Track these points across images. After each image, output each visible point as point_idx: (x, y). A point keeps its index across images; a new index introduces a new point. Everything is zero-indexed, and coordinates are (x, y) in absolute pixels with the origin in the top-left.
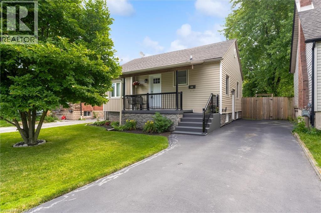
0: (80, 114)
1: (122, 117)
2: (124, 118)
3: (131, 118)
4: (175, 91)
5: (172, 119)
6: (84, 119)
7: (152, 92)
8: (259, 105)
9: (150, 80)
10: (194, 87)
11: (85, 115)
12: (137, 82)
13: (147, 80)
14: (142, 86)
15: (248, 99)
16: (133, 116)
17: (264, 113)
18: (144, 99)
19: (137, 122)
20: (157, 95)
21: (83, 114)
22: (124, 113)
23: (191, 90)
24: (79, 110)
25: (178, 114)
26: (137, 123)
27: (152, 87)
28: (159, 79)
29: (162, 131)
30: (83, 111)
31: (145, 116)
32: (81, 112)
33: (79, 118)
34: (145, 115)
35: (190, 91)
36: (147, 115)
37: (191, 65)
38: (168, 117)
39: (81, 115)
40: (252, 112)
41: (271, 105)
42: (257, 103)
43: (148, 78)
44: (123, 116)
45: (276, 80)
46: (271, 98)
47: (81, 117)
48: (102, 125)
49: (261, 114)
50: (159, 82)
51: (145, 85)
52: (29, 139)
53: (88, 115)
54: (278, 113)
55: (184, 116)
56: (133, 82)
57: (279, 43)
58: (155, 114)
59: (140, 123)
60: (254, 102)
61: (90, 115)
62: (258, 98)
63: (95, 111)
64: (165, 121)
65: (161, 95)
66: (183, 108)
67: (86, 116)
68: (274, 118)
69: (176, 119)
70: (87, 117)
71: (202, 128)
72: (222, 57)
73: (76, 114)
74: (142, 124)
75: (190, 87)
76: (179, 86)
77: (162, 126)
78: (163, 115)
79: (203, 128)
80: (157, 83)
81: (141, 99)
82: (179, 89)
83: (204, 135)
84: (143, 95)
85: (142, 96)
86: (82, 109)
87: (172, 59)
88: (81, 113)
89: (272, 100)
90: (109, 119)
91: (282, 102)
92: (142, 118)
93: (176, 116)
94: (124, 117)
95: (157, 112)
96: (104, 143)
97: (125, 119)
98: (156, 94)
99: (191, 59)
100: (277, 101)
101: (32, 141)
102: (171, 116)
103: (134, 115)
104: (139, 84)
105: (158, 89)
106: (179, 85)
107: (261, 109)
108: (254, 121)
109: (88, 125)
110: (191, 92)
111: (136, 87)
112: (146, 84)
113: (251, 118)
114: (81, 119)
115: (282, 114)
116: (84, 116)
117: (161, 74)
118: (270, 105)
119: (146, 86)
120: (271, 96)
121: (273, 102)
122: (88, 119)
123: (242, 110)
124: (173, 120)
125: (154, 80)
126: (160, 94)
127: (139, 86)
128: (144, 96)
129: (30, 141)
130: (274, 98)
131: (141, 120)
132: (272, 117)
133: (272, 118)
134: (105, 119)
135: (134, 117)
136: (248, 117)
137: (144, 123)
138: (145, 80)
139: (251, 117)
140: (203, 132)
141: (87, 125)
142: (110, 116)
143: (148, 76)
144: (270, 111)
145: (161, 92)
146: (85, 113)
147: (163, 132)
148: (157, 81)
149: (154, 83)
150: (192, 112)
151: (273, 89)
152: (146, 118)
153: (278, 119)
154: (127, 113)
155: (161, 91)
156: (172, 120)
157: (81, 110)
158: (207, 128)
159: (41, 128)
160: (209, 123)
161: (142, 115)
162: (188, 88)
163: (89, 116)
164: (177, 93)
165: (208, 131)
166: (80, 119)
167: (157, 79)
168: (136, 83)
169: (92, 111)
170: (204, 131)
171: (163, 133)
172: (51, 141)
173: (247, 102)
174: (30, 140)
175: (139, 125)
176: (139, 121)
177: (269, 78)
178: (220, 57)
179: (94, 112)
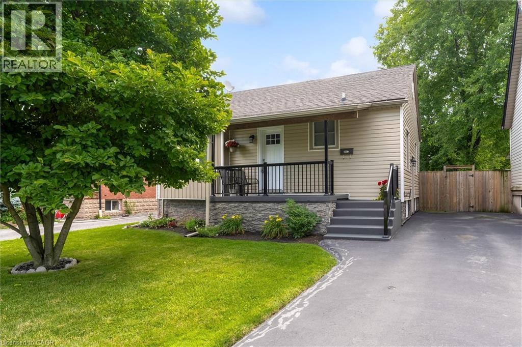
0: (98, 205)
1: (210, 210)
2: (215, 212)
3: (230, 211)
4: (323, 159)
5: (318, 211)
6: (105, 217)
7: (264, 160)
8: (450, 186)
9: (261, 139)
10: (351, 151)
11: (108, 208)
12: (233, 140)
13: (253, 138)
14: (243, 149)
15: (430, 174)
16: (235, 207)
17: (459, 199)
18: (246, 174)
19: (243, 219)
20: (274, 167)
21: (103, 205)
22: (213, 201)
23: (344, 157)
24: (95, 197)
25: (329, 202)
26: (244, 221)
27: (264, 152)
28: (278, 136)
29: (303, 234)
30: (103, 201)
31: (260, 207)
32: (100, 201)
33: (95, 214)
34: (261, 205)
35: (344, 159)
36: (265, 204)
37: (354, 112)
38: (311, 208)
39: (100, 209)
40: (439, 198)
41: (472, 186)
42: (446, 182)
43: (257, 133)
44: (213, 208)
45: (474, 139)
46: (471, 173)
47: (100, 211)
48: (161, 227)
49: (455, 201)
50: (278, 142)
51: (250, 146)
52: (45, 256)
53: (113, 209)
54: (484, 199)
55: (337, 207)
56: (225, 140)
57: (482, 74)
58: (285, 202)
59: (248, 221)
60: (440, 179)
61: (118, 209)
62: (448, 173)
63: (128, 200)
64: (307, 216)
65: (281, 167)
66: (335, 191)
67: (110, 210)
68: (477, 210)
69: (326, 211)
70: (112, 211)
71: (382, 227)
72: (404, 98)
73: (89, 205)
74: (253, 222)
75: (342, 152)
76: (330, 148)
77: (303, 225)
78: (300, 204)
79: (385, 227)
80: (273, 143)
81: (240, 174)
82: (329, 154)
83: (388, 240)
84: (245, 166)
85: (243, 169)
86: (103, 195)
87: (301, 97)
88: (100, 203)
89: (472, 176)
90: (169, 215)
91: (490, 181)
92: (254, 211)
93: (325, 205)
94: (215, 209)
95: (288, 199)
96: (208, 260)
97: (216, 214)
98: (272, 165)
99: (344, 99)
100: (481, 178)
101: (50, 259)
102: (316, 205)
103: (236, 205)
104: (238, 144)
105: (276, 155)
106: (329, 146)
107: (455, 193)
108: (440, 214)
109: (128, 228)
110: (344, 161)
111: (231, 150)
112: (252, 144)
113: (437, 210)
114: (101, 216)
115: (491, 201)
116: (106, 210)
117: (283, 126)
118: (469, 185)
119: (251, 148)
120: (471, 170)
121: (475, 180)
122: (113, 216)
123: (419, 194)
124: (320, 213)
125: (268, 137)
126: (279, 165)
127: (238, 150)
128: (247, 168)
129: (48, 261)
130: (477, 172)
131: (251, 215)
132: (473, 207)
133: (474, 209)
134: (159, 214)
135: (236, 209)
136: (431, 208)
137: (260, 220)
138: (250, 137)
139: (437, 208)
140: (385, 235)
141: (126, 227)
142: (171, 210)
143: (257, 130)
144: (469, 197)
145: (283, 162)
146: (108, 203)
147: (303, 237)
148: (273, 140)
149: (268, 143)
150: (347, 199)
151: (468, 157)
152: (262, 210)
153: (484, 211)
154: (220, 202)
155: (283, 159)
156: (318, 213)
157: (100, 199)
158: (390, 227)
159: (70, 230)
160: (392, 218)
161: (254, 205)
162: (339, 154)
163: (114, 211)
164: (325, 162)
165: (392, 232)
166: (97, 217)
167: (273, 136)
168: (233, 143)
169: (121, 200)
170: (386, 232)
171: (304, 239)
172: (87, 260)
173: (430, 181)
174: (47, 258)
175: (248, 225)
176: (247, 217)
177: (463, 136)
178: (401, 97)
179: (126, 202)
